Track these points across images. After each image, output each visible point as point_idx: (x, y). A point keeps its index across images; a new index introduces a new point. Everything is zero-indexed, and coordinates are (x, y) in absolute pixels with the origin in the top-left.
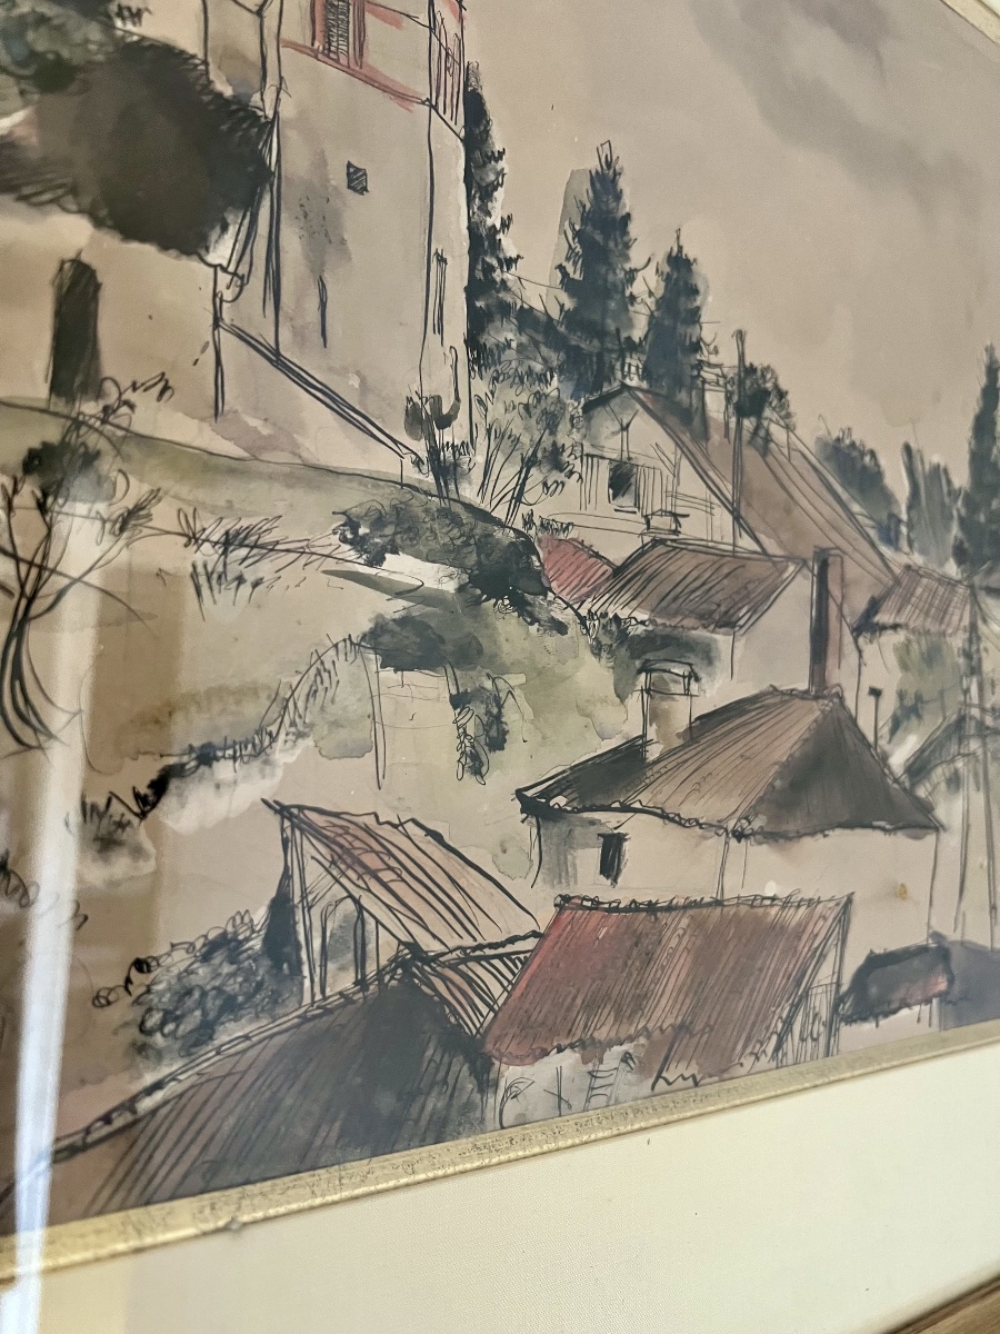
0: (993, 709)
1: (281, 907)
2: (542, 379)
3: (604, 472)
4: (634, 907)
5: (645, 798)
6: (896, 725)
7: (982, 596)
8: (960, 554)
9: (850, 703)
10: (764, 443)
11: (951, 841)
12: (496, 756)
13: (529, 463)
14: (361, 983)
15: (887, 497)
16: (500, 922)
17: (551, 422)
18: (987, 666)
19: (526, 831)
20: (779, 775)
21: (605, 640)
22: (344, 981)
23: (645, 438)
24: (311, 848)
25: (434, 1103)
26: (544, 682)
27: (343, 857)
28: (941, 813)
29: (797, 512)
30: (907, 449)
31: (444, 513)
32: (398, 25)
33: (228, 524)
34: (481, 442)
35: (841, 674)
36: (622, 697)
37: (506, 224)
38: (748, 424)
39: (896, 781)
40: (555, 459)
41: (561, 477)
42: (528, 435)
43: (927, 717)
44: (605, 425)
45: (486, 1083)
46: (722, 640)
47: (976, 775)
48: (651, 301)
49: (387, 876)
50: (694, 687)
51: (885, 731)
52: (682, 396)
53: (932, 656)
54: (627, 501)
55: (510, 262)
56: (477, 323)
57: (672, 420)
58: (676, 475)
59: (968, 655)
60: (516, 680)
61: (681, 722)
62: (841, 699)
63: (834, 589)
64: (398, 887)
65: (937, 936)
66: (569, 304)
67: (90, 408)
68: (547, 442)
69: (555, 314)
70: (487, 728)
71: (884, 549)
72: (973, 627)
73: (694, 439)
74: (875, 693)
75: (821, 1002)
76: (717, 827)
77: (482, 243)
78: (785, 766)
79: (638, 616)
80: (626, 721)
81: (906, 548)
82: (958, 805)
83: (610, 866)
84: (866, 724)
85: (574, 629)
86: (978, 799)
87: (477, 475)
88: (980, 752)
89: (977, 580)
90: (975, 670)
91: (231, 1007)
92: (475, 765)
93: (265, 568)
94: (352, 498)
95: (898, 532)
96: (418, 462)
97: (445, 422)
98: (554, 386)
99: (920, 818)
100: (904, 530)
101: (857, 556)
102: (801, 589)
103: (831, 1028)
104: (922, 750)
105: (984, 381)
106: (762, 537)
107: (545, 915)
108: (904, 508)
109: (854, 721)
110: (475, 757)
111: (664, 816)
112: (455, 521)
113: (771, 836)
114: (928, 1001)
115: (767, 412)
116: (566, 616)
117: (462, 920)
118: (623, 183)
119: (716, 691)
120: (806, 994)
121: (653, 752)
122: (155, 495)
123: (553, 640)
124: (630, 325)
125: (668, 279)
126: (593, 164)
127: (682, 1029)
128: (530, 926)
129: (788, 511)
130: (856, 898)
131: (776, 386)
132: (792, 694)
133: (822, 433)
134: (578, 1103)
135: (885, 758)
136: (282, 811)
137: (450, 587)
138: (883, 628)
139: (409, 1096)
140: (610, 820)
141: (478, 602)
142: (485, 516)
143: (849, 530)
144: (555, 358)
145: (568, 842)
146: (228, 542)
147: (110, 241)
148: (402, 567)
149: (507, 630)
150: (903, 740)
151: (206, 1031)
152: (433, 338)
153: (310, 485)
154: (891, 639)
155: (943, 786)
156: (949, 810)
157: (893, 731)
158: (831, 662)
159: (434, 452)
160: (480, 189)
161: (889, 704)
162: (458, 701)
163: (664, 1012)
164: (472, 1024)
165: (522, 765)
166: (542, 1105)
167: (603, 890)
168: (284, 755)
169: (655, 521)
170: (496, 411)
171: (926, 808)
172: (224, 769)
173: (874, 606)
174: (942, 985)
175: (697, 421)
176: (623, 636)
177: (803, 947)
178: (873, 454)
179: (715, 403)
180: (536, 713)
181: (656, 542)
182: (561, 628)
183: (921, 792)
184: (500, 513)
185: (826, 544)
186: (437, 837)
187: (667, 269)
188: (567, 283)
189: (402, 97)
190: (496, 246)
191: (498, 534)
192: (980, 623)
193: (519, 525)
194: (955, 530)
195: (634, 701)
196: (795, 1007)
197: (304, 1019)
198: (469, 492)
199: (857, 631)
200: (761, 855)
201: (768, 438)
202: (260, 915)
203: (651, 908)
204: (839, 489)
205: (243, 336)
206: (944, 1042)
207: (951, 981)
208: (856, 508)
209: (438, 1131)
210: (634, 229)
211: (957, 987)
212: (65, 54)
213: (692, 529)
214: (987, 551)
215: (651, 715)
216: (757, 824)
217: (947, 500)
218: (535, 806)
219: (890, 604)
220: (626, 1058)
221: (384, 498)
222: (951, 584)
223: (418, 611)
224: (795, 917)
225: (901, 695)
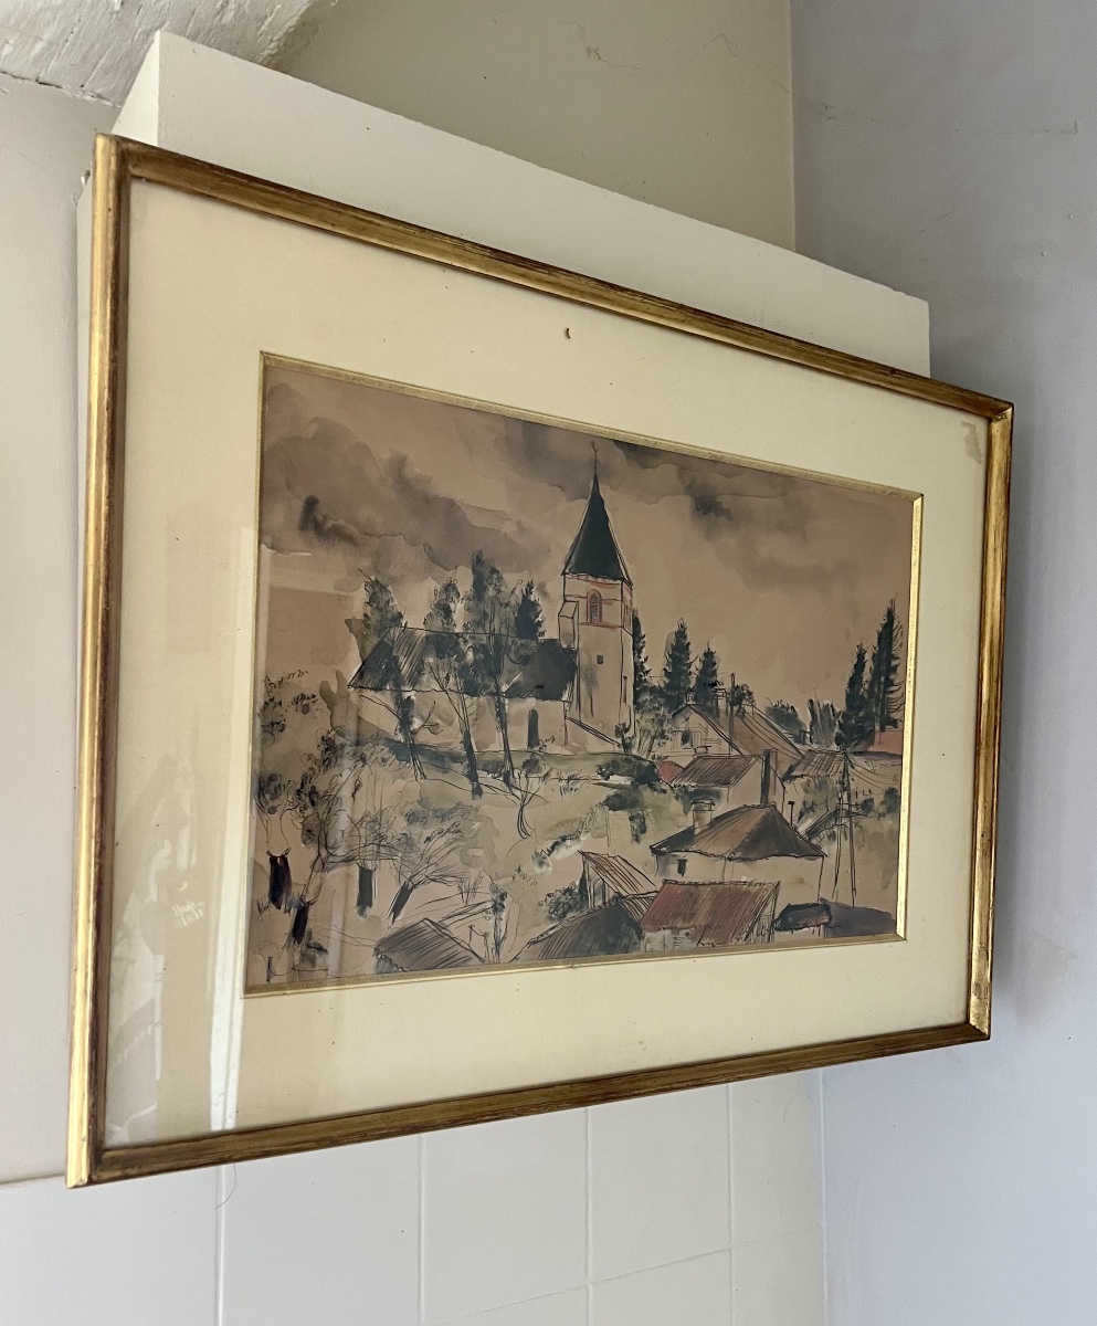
0: (856, 804)
1: (583, 881)
2: (658, 709)
3: (679, 736)
4: (690, 884)
5: (694, 847)
6: (801, 815)
7: (851, 757)
8: (838, 740)
9: (779, 808)
10: (742, 714)
11: (830, 862)
12: (643, 835)
13: (653, 738)
14: (604, 903)
15: (800, 724)
16: (644, 887)
17: (661, 723)
18: (852, 787)
19: (653, 859)
20: (747, 837)
21: (680, 794)
22: (599, 903)
23: (695, 721)
24: (590, 864)
25: (625, 941)
26: (658, 810)
27: (599, 867)
28: (825, 850)
29: (756, 737)
30: (811, 701)
31: (626, 759)
32: (611, 604)
33: (569, 774)
34: (638, 735)
35: (775, 797)
36: (686, 813)
37: (646, 659)
38: (735, 708)
39: (801, 837)
40: (662, 735)
41: (664, 740)
42: (652, 728)
43: (818, 811)
44: (680, 720)
45: (641, 937)
46: (724, 790)
47: (845, 834)
48: (697, 672)
49: (611, 872)
50: (713, 808)
51: (795, 818)
52: (709, 704)
53: (822, 786)
54: (688, 745)
55: (647, 672)
56: (637, 695)
57: (705, 713)
58: (707, 733)
59: (842, 783)
60: (649, 810)
61: (708, 820)
62: (775, 807)
63: (772, 764)
64: (614, 876)
65: (822, 899)
66: (667, 681)
67: (536, 749)
68: (660, 730)
69: (662, 685)
70: (640, 826)
71: (797, 745)
72: (845, 770)
73: (714, 717)
74: (792, 803)
75: (766, 922)
76: (722, 856)
77: (639, 668)
78: (749, 834)
79: (691, 785)
80: (687, 821)
81: (808, 741)
82: (835, 846)
83: (681, 870)
84: (787, 817)
85: (669, 791)
86: (846, 844)
87: (637, 746)
88: (848, 824)
89: (848, 750)
90: (845, 788)
91: (570, 908)
92: (637, 839)
93: (578, 786)
94: (601, 761)
95: (805, 737)
96: (619, 746)
97: (627, 731)
98: (661, 712)
99: (814, 852)
100: (808, 735)
101: (784, 751)
102: (758, 766)
103: (769, 931)
104: (815, 825)
105: (855, 661)
106: (741, 750)
107: (659, 886)
108: (808, 727)
109: (781, 815)
110: (637, 836)
111: (700, 853)
112: (630, 762)
113: (743, 860)
114: (819, 926)
115: (744, 702)
116: (666, 787)
117: (634, 888)
118: (687, 632)
119: (721, 809)
120: (760, 917)
121: (697, 832)
122: (551, 769)
123: (662, 796)
124: (689, 682)
125: (704, 662)
126: (676, 629)
127: (708, 926)
128: (654, 889)
129: (752, 738)
130: (782, 883)
131: (748, 691)
132: (753, 807)
133: (768, 705)
134: (670, 947)
135: (796, 829)
136: (583, 853)
137: (629, 783)
138: (797, 777)
139: (618, 938)
140: (681, 855)
141: (637, 786)
142: (640, 759)
143: (781, 741)
144: (662, 701)
145: (667, 862)
146: (569, 779)
147: (540, 702)
148: (615, 779)
149: (647, 794)
150: (805, 821)
151: (564, 914)
152: (623, 704)
153: (589, 759)
154: (798, 781)
155: (826, 838)
156: (830, 849)
157: (800, 818)
158: (771, 793)
159: (623, 741)
160: (637, 650)
161: (798, 807)
162: (631, 819)
163: (701, 920)
164: (636, 918)
165: (651, 838)
166: (659, 947)
167: (680, 879)
168: (583, 838)
169: (699, 750)
170: (643, 723)
171: (818, 848)
172: (568, 842)
173: (791, 769)
174: (826, 921)
175: (714, 712)
176: (686, 792)
177: (758, 901)
178: (792, 707)
179: (722, 703)
180: (656, 820)
181: (698, 758)
182: (664, 791)
183: (814, 842)
184: (644, 757)
185: (768, 748)
186: (626, 861)
187: (703, 658)
188: (667, 674)
189: (612, 627)
190: (643, 667)
191: (644, 763)
192: (850, 768)
193: (650, 759)
194: (837, 730)
195: (690, 814)
196: (754, 923)
197: (589, 913)
198: (634, 752)
199: (783, 780)
200: (740, 866)
201: (744, 712)
202: (578, 883)
203: (696, 884)
204: (776, 725)
205: (571, 720)
206: (825, 943)
207: (830, 919)
208: (783, 731)
209: (626, 950)
210: (691, 648)
211: (833, 923)
212: (528, 653)
213: (711, 751)
214: (855, 736)
215: (697, 819)
216: (738, 855)
217: (832, 718)
218: (655, 851)
219: (801, 766)
220: (687, 934)
221: (609, 758)
222: (833, 754)
223: (619, 792)
224: (754, 889)
225: (804, 803)
